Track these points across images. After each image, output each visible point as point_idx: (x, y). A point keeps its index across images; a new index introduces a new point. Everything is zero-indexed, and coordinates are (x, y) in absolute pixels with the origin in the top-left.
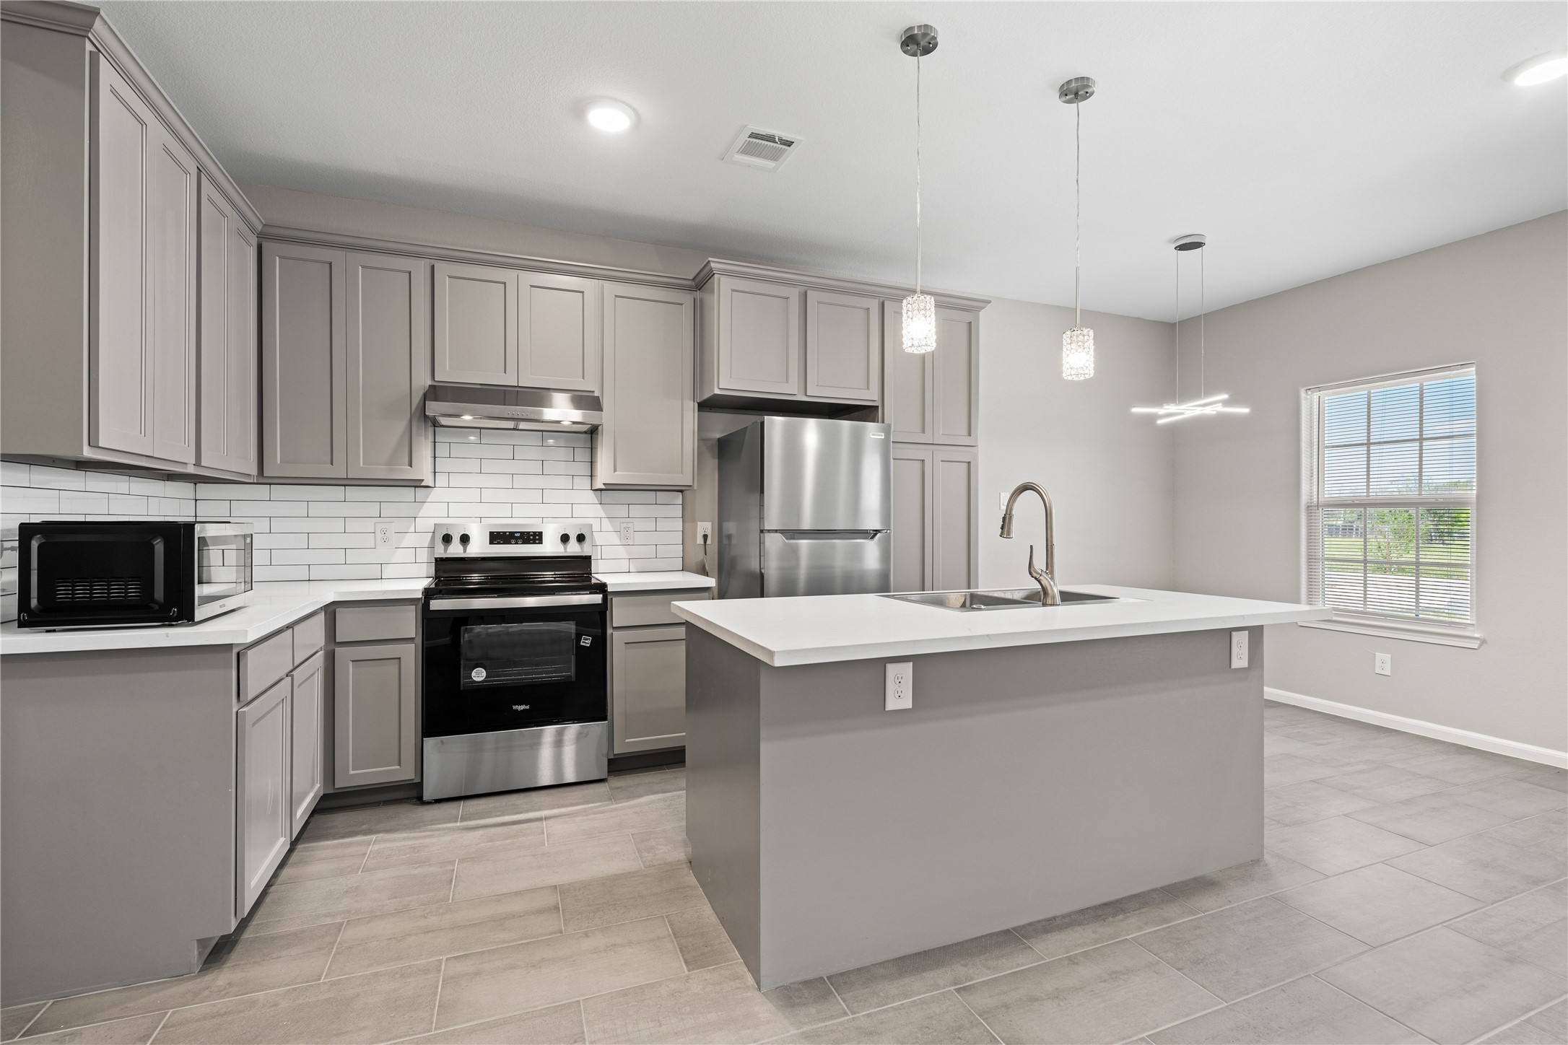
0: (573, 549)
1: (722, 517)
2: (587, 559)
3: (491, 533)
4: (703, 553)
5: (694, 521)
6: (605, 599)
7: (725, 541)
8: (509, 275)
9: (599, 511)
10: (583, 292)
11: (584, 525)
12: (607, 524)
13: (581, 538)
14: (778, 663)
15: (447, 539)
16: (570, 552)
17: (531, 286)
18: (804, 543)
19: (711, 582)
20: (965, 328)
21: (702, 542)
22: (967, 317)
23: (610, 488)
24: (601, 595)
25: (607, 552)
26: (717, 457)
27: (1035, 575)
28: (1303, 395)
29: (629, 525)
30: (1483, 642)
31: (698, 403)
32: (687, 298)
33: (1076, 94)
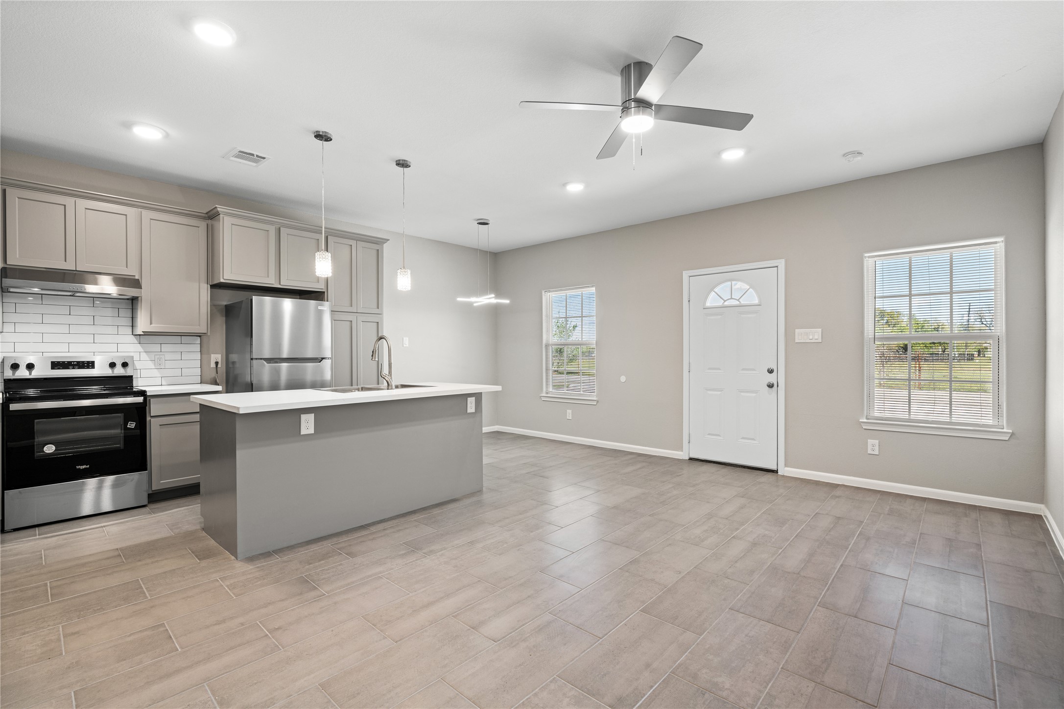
0: (119, 371)
1: (229, 350)
2: (130, 378)
3: (52, 363)
4: (215, 373)
5: (209, 354)
6: (145, 400)
7: (231, 366)
8: (69, 201)
9: (139, 348)
10: (126, 215)
11: (128, 357)
12: (144, 356)
13: (125, 365)
14: (241, 412)
15: (15, 367)
16: (117, 374)
17: (86, 209)
18: (284, 366)
19: (219, 388)
20: (375, 252)
21: (215, 366)
22: (376, 247)
23: (146, 334)
24: (143, 398)
25: (144, 373)
26: (224, 315)
27: (383, 376)
28: (543, 293)
29: (161, 356)
30: (598, 402)
31: (211, 286)
32: (203, 225)
33: (403, 165)
